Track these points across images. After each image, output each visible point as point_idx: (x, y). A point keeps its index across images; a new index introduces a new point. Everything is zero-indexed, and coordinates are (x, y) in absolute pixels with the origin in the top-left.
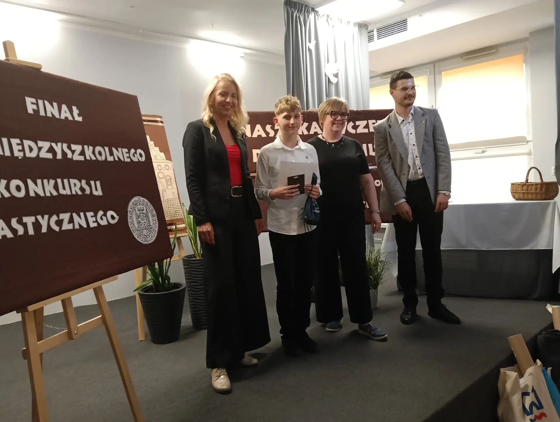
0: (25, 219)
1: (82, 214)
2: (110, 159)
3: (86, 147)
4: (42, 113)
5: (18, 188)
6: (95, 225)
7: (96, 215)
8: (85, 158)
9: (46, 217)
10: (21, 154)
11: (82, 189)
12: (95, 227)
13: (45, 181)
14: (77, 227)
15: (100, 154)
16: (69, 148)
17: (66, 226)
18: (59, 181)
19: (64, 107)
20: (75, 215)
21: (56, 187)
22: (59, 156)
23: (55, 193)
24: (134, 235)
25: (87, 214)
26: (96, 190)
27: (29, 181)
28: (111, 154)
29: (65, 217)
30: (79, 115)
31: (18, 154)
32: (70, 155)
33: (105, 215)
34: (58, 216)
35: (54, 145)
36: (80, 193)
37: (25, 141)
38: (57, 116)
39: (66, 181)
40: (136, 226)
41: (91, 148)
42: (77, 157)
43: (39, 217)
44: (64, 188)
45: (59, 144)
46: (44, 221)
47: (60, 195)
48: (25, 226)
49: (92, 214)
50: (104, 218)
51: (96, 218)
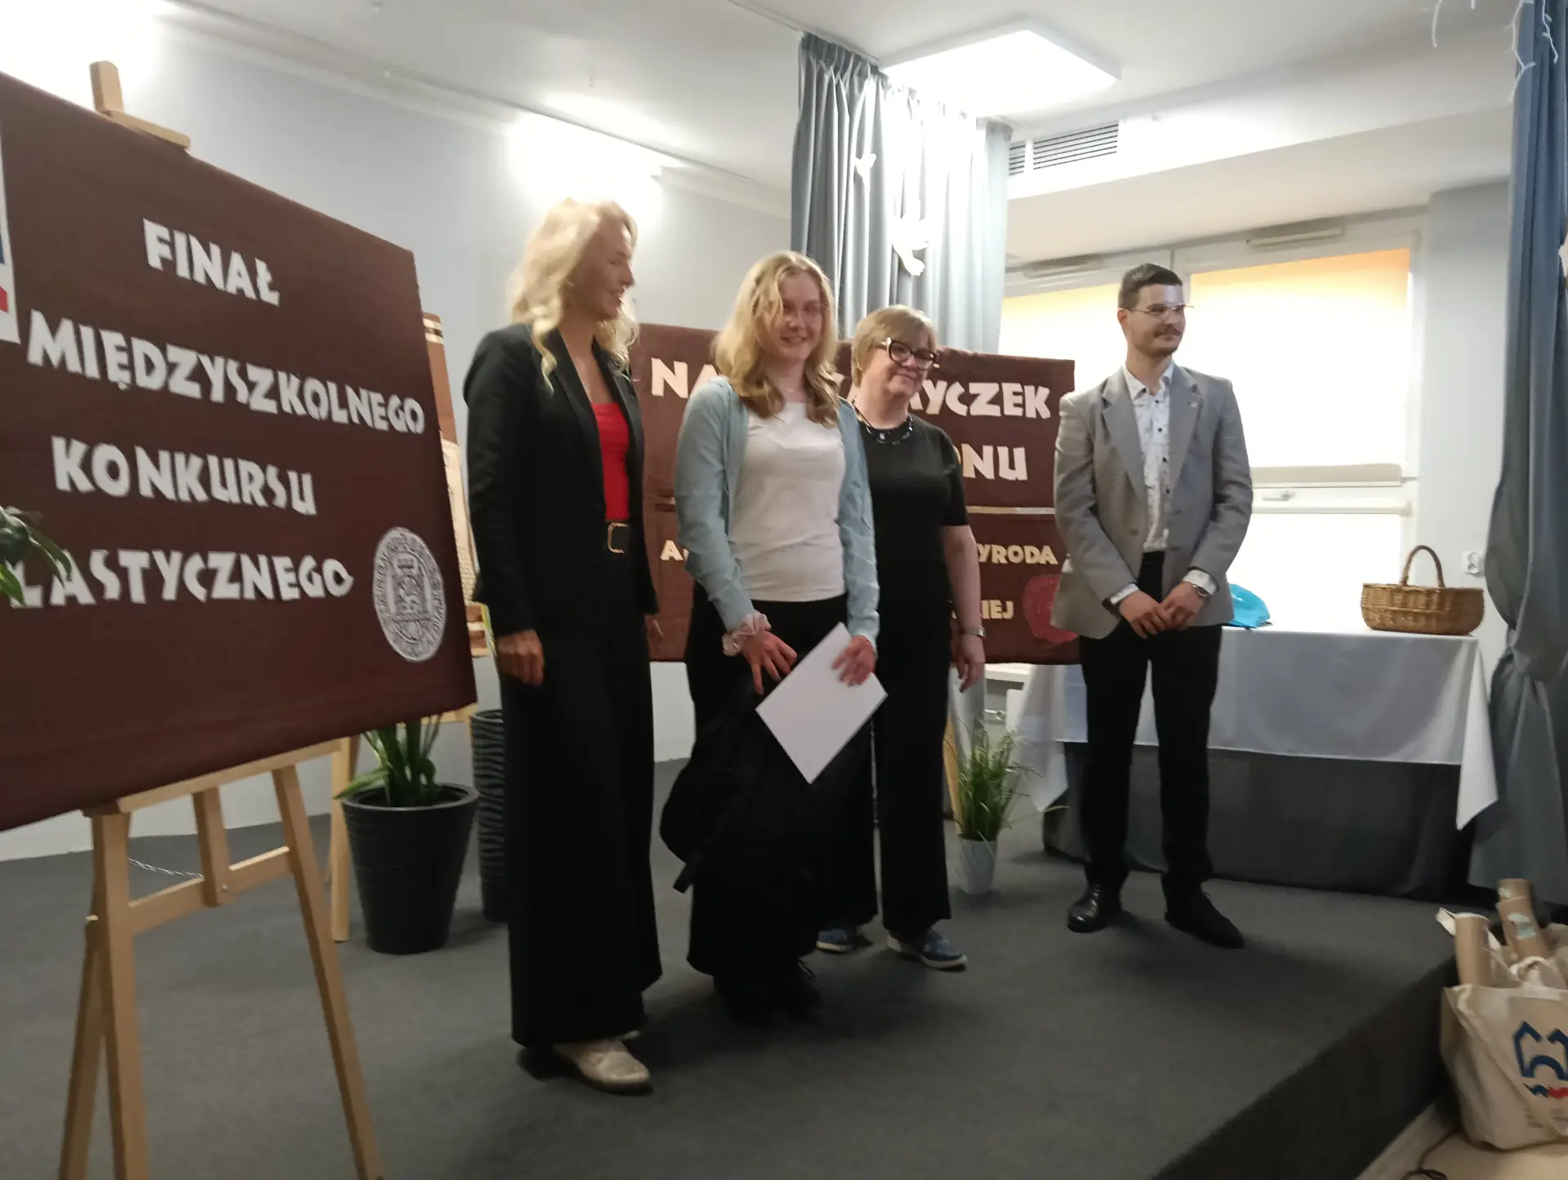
0: (125, 558)
1: (263, 560)
2: (340, 416)
3: (282, 376)
4: (183, 271)
5: (113, 471)
6: (295, 594)
7: (296, 569)
8: (280, 406)
9: (176, 557)
10: (125, 378)
11: (268, 492)
12: (293, 601)
13: (180, 458)
14: (250, 594)
15: (316, 399)
16: (243, 373)
17: (224, 590)
18: (213, 461)
19: (237, 261)
20: (246, 561)
22: (218, 395)
24: (386, 634)
25: (276, 560)
27: (141, 454)
28: (344, 403)
29: (222, 562)
30: (271, 287)
31: (117, 376)
32: (242, 395)
33: (319, 569)
34: (205, 560)
35: (205, 360)
36: (261, 501)
37: (137, 343)
38: (218, 282)
39: (229, 464)
41: (295, 381)
42: (260, 403)
43: (159, 556)
44: (224, 484)
45: (219, 361)
46: (169, 568)
47: (213, 501)
48: (122, 574)
49: (287, 562)
50: (316, 576)
51: (297, 576)
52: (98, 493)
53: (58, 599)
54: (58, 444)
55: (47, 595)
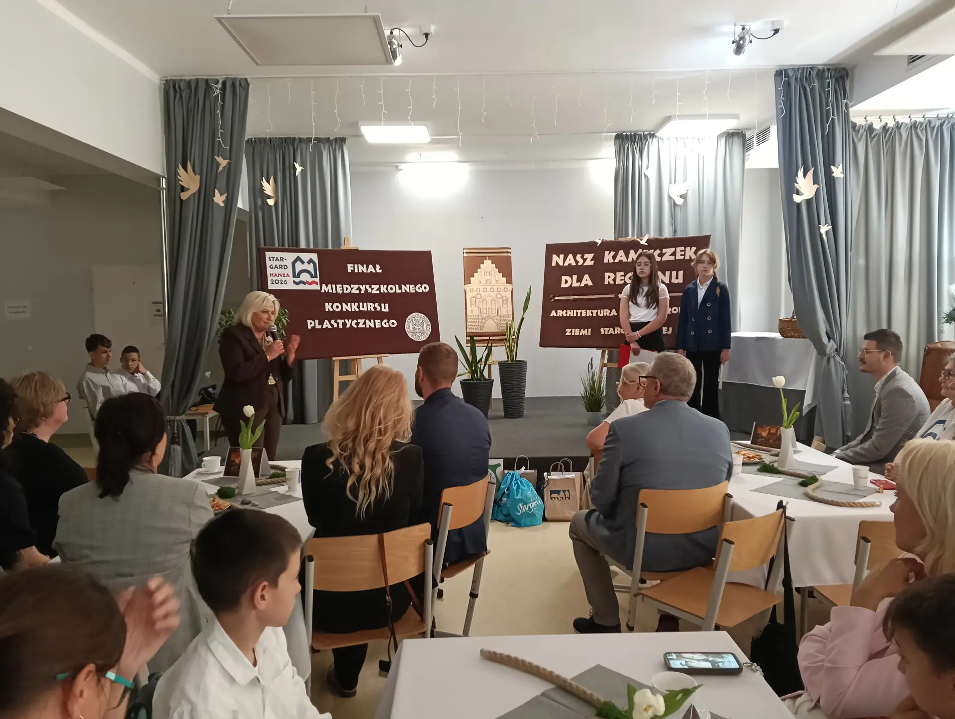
0: (338, 321)
1: (372, 321)
2: (399, 291)
3: (382, 286)
4: (356, 271)
5: (337, 307)
6: (380, 326)
7: (381, 322)
8: (380, 291)
9: (350, 320)
10: (342, 291)
11: (375, 308)
12: (379, 328)
13: (353, 304)
14: (368, 326)
15: (391, 289)
16: (370, 287)
17: (361, 326)
18: (361, 304)
19: (371, 266)
20: (367, 321)
21: (358, 307)
22: (363, 292)
23: (357, 310)
24: (409, 335)
25: (376, 321)
26: (385, 308)
27: (344, 304)
28: (400, 288)
29: (361, 321)
30: (380, 269)
31: (340, 292)
32: (370, 291)
33: (388, 322)
34: (357, 321)
35: (361, 286)
36: (373, 310)
37: (344, 285)
38: (365, 271)
39: (365, 304)
40: (412, 330)
41: (385, 286)
42: (374, 292)
43: (346, 321)
44: (363, 307)
45: (364, 286)
46: (348, 323)
47: (360, 311)
48: (338, 324)
49: (379, 321)
50: (387, 323)
51: (381, 324)
52: (334, 311)
53: (324, 327)
54: (326, 304)
55: (322, 327)
